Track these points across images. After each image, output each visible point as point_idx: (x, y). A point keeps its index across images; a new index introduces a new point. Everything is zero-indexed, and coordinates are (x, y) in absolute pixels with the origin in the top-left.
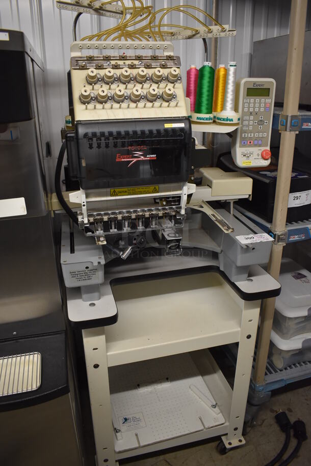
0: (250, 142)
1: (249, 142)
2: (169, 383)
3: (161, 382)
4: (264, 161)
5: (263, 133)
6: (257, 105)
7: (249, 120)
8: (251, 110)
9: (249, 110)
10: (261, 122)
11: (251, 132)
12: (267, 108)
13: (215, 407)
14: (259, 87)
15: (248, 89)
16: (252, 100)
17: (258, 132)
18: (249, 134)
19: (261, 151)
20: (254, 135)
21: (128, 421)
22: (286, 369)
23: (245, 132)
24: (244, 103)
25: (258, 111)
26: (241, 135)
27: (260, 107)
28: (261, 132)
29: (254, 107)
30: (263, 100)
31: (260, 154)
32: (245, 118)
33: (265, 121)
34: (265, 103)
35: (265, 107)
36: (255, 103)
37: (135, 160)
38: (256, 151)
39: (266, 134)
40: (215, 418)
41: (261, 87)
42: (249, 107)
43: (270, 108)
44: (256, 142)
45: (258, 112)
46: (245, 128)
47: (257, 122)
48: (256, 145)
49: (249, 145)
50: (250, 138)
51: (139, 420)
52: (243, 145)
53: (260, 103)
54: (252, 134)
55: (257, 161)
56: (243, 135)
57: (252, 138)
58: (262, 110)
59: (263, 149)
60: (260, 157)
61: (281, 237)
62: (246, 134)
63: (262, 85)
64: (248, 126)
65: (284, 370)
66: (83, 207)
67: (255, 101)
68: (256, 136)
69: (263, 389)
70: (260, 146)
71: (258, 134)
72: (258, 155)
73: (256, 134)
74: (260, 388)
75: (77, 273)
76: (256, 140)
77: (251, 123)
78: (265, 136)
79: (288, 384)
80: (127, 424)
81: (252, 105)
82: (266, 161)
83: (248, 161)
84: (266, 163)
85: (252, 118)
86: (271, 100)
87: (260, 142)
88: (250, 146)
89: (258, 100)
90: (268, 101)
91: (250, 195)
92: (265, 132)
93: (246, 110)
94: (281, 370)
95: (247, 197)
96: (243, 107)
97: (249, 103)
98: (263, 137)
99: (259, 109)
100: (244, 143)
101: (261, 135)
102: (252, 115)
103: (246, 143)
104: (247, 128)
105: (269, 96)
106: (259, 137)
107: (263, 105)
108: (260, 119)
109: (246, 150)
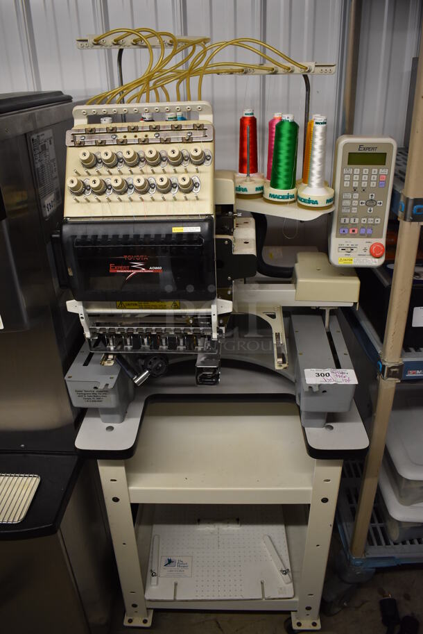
0: (353, 231)
1: (351, 232)
2: (239, 526)
3: (228, 523)
4: (373, 259)
5: (374, 217)
6: (365, 178)
7: (352, 200)
8: (355, 184)
9: (351, 184)
10: (371, 203)
11: (355, 217)
12: (382, 183)
13: (285, 574)
14: (367, 151)
15: (349, 153)
16: (357, 171)
17: (367, 217)
18: (352, 220)
19: (370, 244)
20: (360, 221)
21: (172, 564)
22: (404, 543)
23: (346, 217)
24: (343, 175)
25: (366, 186)
26: (338, 221)
27: (369, 181)
28: (371, 217)
29: (360, 181)
30: (375, 170)
31: (368, 248)
32: (345, 196)
33: (379, 202)
34: (378, 175)
35: (378, 181)
36: (361, 175)
37: (134, 272)
38: (363, 244)
39: (379, 220)
40: (281, 589)
41: (372, 152)
42: (351, 181)
43: (386, 183)
44: (363, 231)
45: (366, 188)
46: (344, 211)
47: (364, 201)
48: (362, 236)
49: (352, 235)
50: (353, 224)
51: (185, 566)
53: (370, 175)
54: (357, 220)
55: (362, 258)
56: (342, 221)
57: (356, 224)
58: (373, 184)
59: (374, 241)
60: (368, 253)
61: (392, 370)
62: (347, 220)
63: (373, 148)
64: (351, 207)
65: (401, 544)
66: (81, 320)
67: (361, 171)
68: (363, 222)
69: (361, 564)
70: (369, 236)
71: (366, 219)
72: (365, 250)
73: (363, 219)
74: (358, 562)
75: (83, 392)
76: (363, 227)
77: (355, 203)
78: (379, 222)
79: (403, 565)
80: (169, 568)
81: (356, 178)
82: (377, 260)
83: (347, 258)
84: (376, 262)
85: (356, 196)
86: (388, 171)
87: (369, 231)
88: (354, 236)
89: (366, 170)
90: (383, 171)
91: (355, 304)
92: (378, 217)
93: (347, 184)
94: (395, 544)
95: (351, 305)
96: (343, 181)
97: (352, 175)
98: (374, 224)
99: (369, 184)
100: (344, 231)
101: (371, 221)
102: (357, 192)
103: (346, 232)
104: (349, 211)
105: (385, 164)
106: (367, 224)
107: (374, 178)
108: (370, 198)
109: (346, 242)
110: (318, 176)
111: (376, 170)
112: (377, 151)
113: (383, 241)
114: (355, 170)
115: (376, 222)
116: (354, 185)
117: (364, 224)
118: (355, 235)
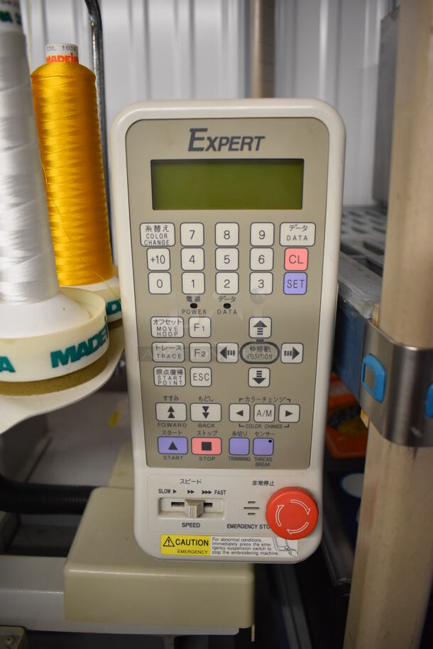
0: (207, 446)
4: (281, 541)
5: (277, 402)
6: (227, 259)
7: (187, 340)
8: (193, 285)
9: (177, 284)
10: (260, 351)
11: (205, 400)
12: (293, 278)
14: (225, 154)
15: (155, 164)
16: (192, 232)
17: (251, 401)
18: (197, 409)
19: (268, 491)
20: (225, 413)
23: (176, 400)
24: (140, 250)
25: (233, 289)
26: (149, 414)
27: (244, 271)
28: (264, 401)
29: (210, 271)
30: (262, 226)
31: (262, 504)
33: (287, 348)
34: (275, 245)
35: (281, 272)
36: (209, 247)
38: (241, 488)
39: (294, 409)
41: (245, 154)
42: (176, 272)
43: (309, 274)
44: (239, 446)
45: (233, 297)
46: (164, 379)
47: (233, 347)
48: (238, 460)
49: (202, 457)
50: (201, 424)
52: (165, 456)
53: (244, 246)
54: (215, 412)
55: (241, 536)
56: (162, 412)
57: (212, 424)
58: (262, 284)
59: (282, 478)
60: (260, 518)
62: (179, 409)
63: (247, 142)
64: (186, 366)
67: (209, 234)
68: (235, 417)
70: (263, 462)
71: (245, 408)
72: (251, 508)
73: (235, 409)
76: (238, 434)
77: (201, 352)
78: (294, 418)
81: (193, 259)
82: (293, 544)
83: (188, 534)
84: (293, 550)
85: (201, 325)
86: (317, 232)
87: (263, 447)
88: (209, 462)
89: (227, 226)
90: (296, 232)
91: (244, 631)
92: (289, 402)
93: (159, 284)
96: (142, 273)
97: (178, 247)
98: (276, 425)
99: (244, 282)
100: (173, 447)
101: (264, 413)
102: (203, 314)
103: (181, 447)
104: (181, 380)
105: (298, 205)
106: (252, 424)
107: (262, 259)
108: (254, 332)
109: (184, 482)
110: (19, 253)
111: (268, 228)
112: (268, 151)
113: (311, 480)
114: (186, 228)
115: (283, 418)
116: (188, 289)
117: (240, 424)
118: (212, 458)
